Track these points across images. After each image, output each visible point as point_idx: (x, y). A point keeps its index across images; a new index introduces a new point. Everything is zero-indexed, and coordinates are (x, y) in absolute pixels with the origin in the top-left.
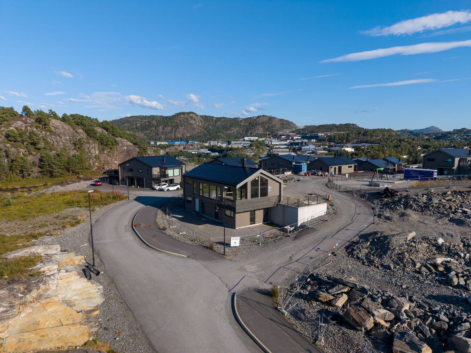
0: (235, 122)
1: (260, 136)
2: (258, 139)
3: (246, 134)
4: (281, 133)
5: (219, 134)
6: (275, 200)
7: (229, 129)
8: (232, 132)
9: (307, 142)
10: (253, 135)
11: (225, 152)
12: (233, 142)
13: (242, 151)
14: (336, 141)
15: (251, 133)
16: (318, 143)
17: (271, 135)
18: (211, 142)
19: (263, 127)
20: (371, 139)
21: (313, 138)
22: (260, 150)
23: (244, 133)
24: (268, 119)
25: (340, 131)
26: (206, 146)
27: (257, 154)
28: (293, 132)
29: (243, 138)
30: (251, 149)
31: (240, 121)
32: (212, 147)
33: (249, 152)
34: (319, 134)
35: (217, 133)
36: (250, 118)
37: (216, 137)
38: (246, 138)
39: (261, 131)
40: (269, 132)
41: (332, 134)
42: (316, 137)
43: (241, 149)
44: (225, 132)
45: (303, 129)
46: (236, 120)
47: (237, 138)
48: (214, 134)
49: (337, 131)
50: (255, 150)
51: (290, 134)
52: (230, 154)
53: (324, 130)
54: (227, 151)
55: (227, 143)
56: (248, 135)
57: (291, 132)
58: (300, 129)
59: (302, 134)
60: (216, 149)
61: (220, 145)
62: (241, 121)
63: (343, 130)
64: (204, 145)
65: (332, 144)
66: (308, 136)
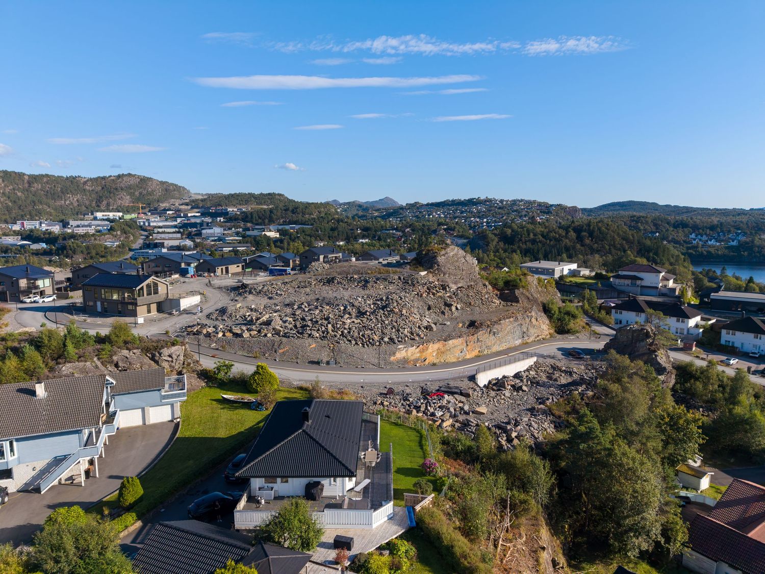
0: (72, 184)
1: (125, 209)
2: (123, 216)
3: (98, 206)
4: (164, 205)
5: (41, 207)
6: (164, 296)
7: (60, 198)
8: (67, 202)
9: (211, 223)
10: (111, 208)
11: (60, 241)
12: (72, 223)
13: (95, 239)
14: (254, 221)
15: (108, 205)
16: (228, 224)
17: (147, 209)
18: (25, 222)
19: (132, 194)
20: (303, 219)
21: (220, 215)
22: (129, 236)
23: (94, 204)
24: (138, 180)
25: (261, 204)
26: (14, 231)
27: (125, 243)
28: (187, 204)
29: (92, 214)
30: (113, 235)
31: (82, 182)
32: (28, 232)
33: (110, 240)
34: (229, 210)
35: (35, 204)
36: (104, 178)
37: (34, 213)
38: (99, 215)
39: (127, 201)
40: (142, 203)
41: (250, 209)
42: (225, 214)
43: (93, 235)
44: (51, 202)
45: (202, 200)
46: (73, 180)
47: (79, 213)
48: (30, 208)
49: (257, 205)
50: (120, 237)
51: (181, 207)
52: (72, 245)
53: (237, 202)
54: (64, 239)
55: (61, 224)
56: (102, 208)
57: (182, 205)
58: (198, 200)
59: (202, 207)
60: (40, 236)
61: (47, 230)
62: (85, 183)
63: (265, 203)
64: (11, 230)
65: (249, 225)
66: (212, 212)
